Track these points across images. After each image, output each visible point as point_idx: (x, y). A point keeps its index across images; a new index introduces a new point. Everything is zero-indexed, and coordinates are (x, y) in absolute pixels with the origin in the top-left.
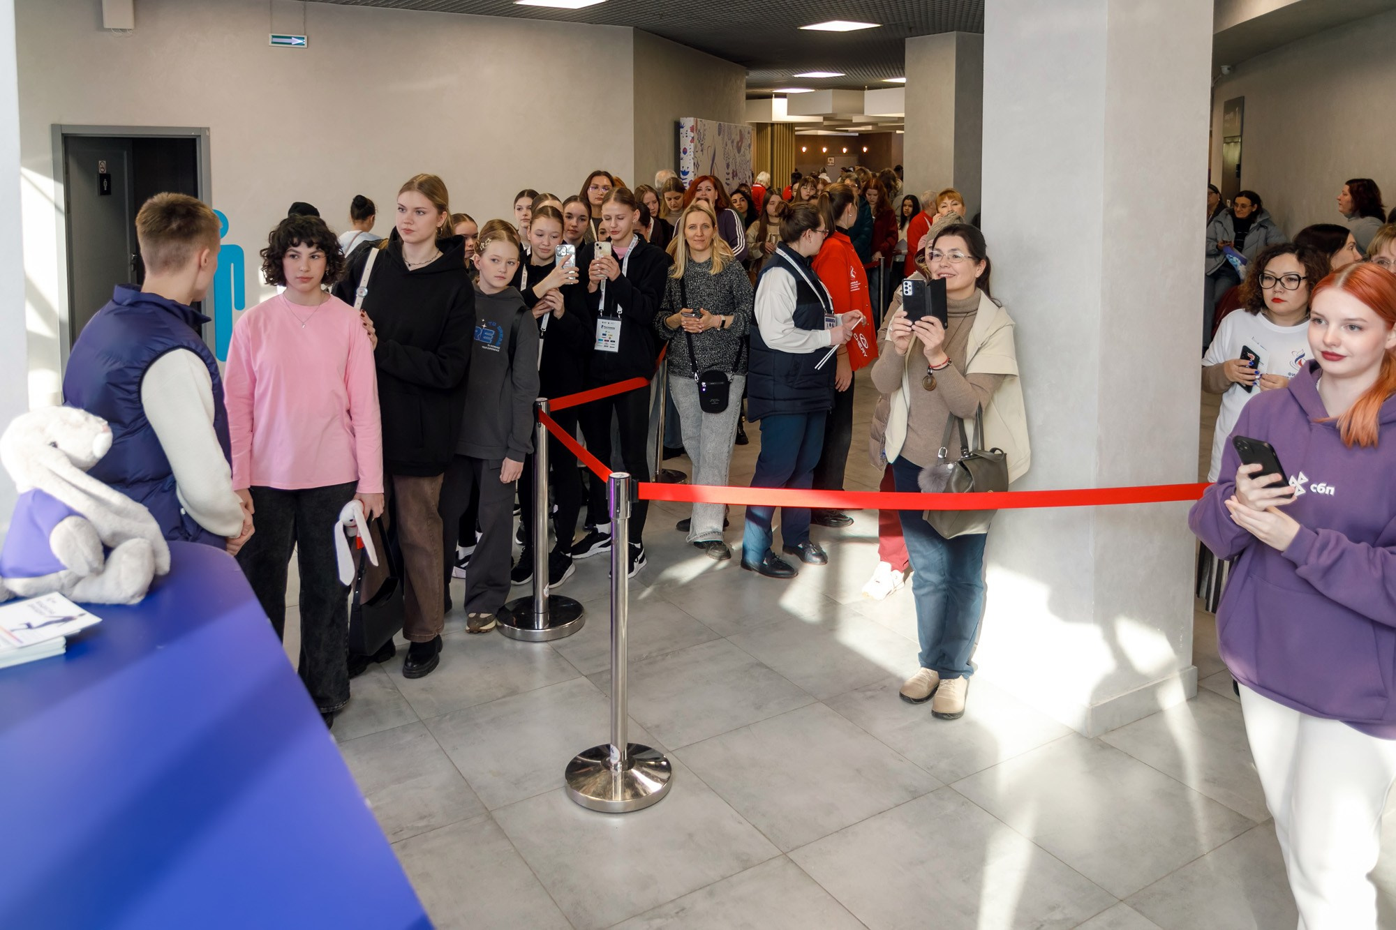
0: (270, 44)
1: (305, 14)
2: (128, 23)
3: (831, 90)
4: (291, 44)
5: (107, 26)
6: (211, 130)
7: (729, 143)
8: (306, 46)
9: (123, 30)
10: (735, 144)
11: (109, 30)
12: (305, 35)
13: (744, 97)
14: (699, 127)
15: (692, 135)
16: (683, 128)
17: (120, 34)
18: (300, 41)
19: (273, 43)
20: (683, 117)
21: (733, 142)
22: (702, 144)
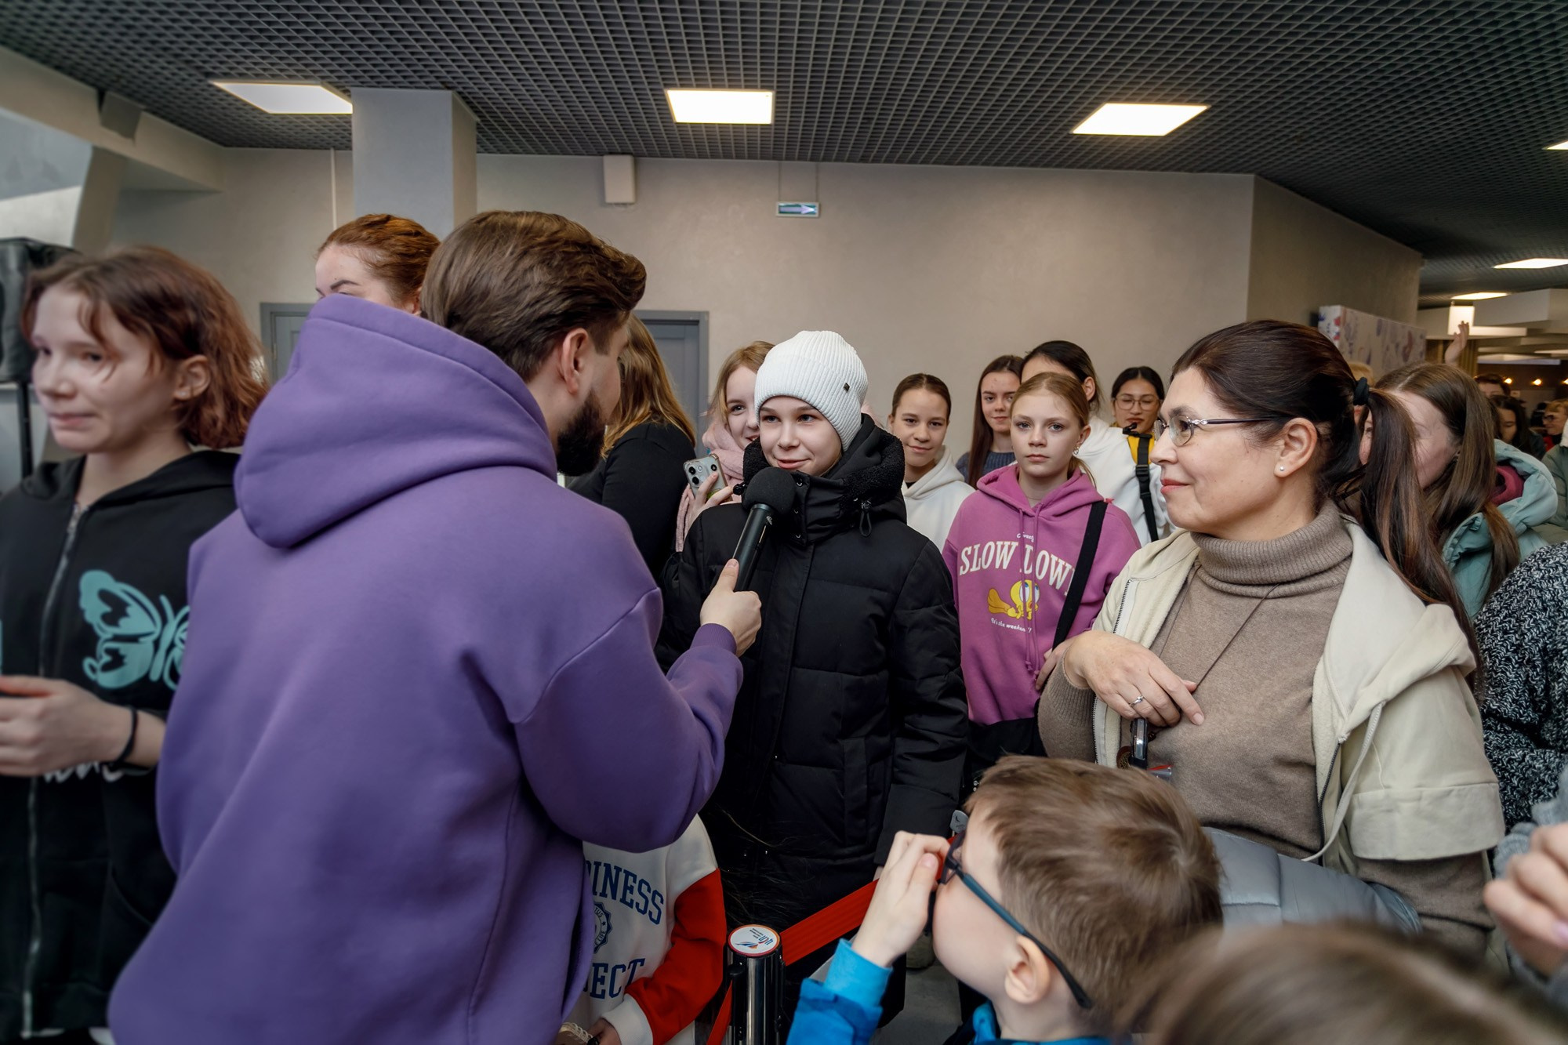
0: (778, 214)
1: (817, 178)
2: (628, 196)
3: (1547, 292)
4: (800, 213)
5: (610, 199)
6: (711, 315)
7: (1392, 347)
8: (817, 215)
9: (624, 204)
10: (1401, 349)
11: (611, 204)
12: (817, 201)
13: (1416, 305)
14: (1348, 320)
15: (1337, 329)
16: (1323, 319)
17: (622, 209)
18: (812, 210)
19: (781, 212)
20: (1324, 305)
21: (1397, 346)
22: (1351, 344)
